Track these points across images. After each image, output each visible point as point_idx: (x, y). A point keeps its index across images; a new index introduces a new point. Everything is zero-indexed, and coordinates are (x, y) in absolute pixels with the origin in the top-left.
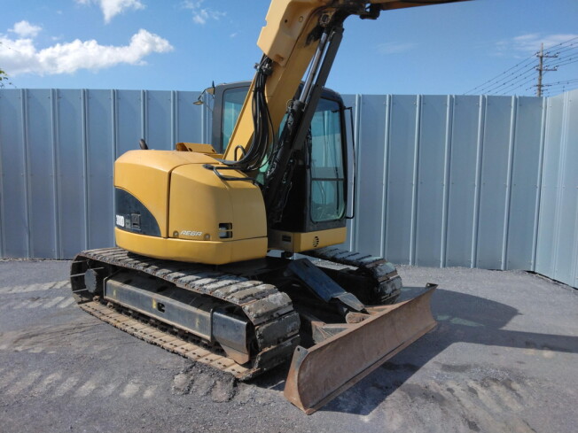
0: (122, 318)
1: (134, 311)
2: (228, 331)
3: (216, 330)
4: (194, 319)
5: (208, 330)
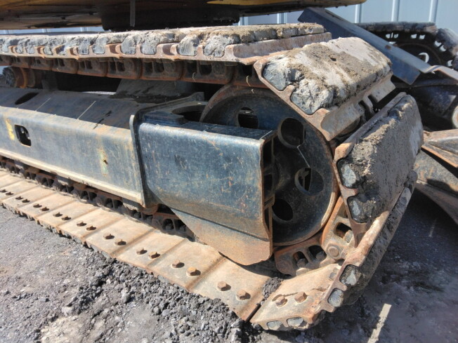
2: (192, 175)
3: (155, 174)
4: (93, 152)
5: (133, 176)
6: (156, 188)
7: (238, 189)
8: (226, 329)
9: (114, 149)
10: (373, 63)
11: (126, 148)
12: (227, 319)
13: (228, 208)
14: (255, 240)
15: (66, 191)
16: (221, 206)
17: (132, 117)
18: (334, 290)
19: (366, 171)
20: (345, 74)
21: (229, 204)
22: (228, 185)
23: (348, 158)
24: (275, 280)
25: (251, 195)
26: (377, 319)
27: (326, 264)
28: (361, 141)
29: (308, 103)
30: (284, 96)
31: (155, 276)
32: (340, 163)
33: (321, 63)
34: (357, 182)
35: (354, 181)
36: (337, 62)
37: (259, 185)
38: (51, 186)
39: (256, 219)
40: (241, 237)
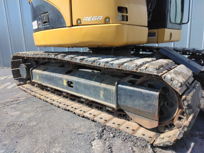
0: (44, 93)
1: (51, 88)
2: (135, 101)
3: (121, 99)
4: (99, 92)
5: (113, 100)
6: (121, 103)
7: (150, 105)
8: (146, 145)
9: (107, 91)
10: (188, 74)
11: (112, 91)
12: (147, 143)
13: (146, 111)
14: (153, 121)
15: (80, 103)
16: (144, 110)
17: (116, 83)
18: (180, 133)
19: (190, 102)
20: (183, 78)
21: (147, 109)
22: (147, 104)
23: (185, 99)
24: (158, 134)
25: (154, 107)
26: (190, 146)
27: (175, 129)
28: (188, 95)
29: (176, 86)
30: (170, 84)
31: (120, 130)
32: (183, 100)
33: (177, 76)
34: (188, 105)
35: (187, 105)
36: (180, 75)
37: (157, 105)
38: (74, 101)
39: (155, 114)
40: (149, 120)
